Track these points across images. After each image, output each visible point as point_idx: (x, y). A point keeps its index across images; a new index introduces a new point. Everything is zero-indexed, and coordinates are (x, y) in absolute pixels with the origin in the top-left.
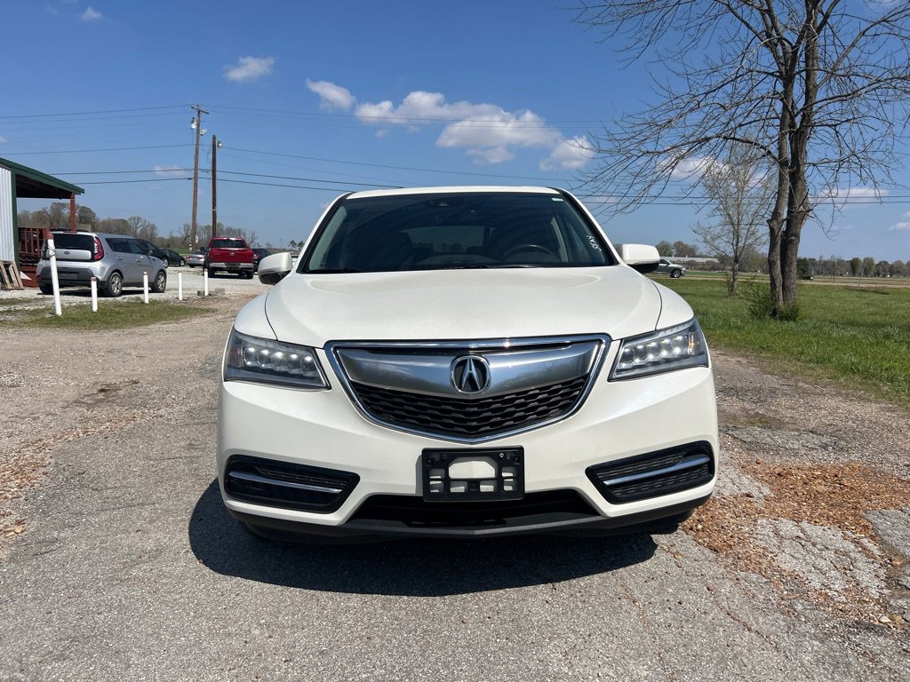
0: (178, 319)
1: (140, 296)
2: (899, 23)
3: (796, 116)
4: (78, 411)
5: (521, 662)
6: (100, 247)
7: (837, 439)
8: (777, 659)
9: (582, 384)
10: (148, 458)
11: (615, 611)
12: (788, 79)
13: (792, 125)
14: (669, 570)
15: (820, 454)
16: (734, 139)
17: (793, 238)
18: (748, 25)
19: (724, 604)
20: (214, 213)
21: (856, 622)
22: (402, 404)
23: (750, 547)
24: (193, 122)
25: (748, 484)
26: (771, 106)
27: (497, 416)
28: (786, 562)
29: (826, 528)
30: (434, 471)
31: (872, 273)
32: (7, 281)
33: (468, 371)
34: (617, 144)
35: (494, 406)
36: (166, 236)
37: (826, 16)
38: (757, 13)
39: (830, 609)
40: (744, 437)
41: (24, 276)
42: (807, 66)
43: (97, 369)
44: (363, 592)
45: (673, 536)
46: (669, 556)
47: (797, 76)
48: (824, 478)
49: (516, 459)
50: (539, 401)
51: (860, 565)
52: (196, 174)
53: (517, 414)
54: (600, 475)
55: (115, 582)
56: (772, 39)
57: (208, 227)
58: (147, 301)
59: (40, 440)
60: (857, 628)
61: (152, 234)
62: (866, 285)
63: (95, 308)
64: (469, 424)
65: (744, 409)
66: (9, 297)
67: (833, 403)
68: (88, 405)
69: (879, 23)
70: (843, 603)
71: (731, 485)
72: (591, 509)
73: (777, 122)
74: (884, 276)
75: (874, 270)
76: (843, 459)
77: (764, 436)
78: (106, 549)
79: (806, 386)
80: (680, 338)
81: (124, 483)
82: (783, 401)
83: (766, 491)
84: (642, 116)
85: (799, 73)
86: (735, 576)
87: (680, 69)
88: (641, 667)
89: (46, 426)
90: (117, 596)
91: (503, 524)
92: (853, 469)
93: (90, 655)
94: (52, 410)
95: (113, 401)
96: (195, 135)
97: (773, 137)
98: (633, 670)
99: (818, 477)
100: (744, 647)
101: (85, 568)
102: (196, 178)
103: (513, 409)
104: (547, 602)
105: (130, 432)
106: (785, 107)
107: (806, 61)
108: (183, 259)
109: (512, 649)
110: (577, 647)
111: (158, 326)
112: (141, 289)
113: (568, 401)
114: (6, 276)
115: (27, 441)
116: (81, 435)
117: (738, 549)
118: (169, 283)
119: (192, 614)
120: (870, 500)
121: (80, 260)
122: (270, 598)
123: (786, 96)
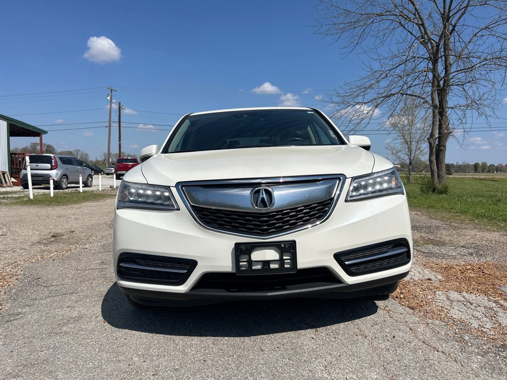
0: (98, 200)
1: (78, 189)
2: (495, 29)
3: (440, 81)
4: (39, 247)
5: (298, 372)
6: (56, 162)
7: (478, 250)
8: (456, 367)
9: (330, 203)
10: (78, 270)
11: (354, 343)
12: (435, 62)
13: (439, 86)
14: (386, 319)
15: (469, 258)
16: (407, 94)
17: (442, 148)
18: (411, 33)
19: (421, 337)
20: (120, 145)
21: (502, 345)
22: (222, 217)
23: (433, 306)
24: (108, 96)
25: (428, 274)
26: (426, 76)
27: (280, 223)
28: (456, 314)
29: (477, 295)
30: (242, 256)
31: (486, 171)
32: (4, 182)
33: (261, 196)
34: (342, 99)
35: (277, 217)
36: (94, 160)
37: (454, 26)
38: (416, 27)
39: (486, 338)
40: (424, 250)
41: (13, 180)
42: (445, 53)
43: (51, 225)
44: (201, 335)
45: (386, 301)
46: (385, 312)
47: (440, 59)
48: (473, 270)
49: (292, 248)
50: (304, 213)
51: (500, 314)
52: (110, 124)
53: (291, 222)
54: (343, 258)
55: (53, 334)
56: (425, 40)
57: (116, 154)
58: (81, 191)
59: (16, 262)
60: (503, 348)
61: (86, 159)
62: (483, 177)
63: (52, 195)
64: (262, 227)
65: (421, 237)
66: (5, 191)
67: (473, 232)
68: (44, 244)
69: (484, 29)
70: (493, 335)
71: (418, 274)
72: (338, 280)
73: (430, 85)
74: (493, 172)
75: (487, 169)
76: (483, 260)
77: (436, 249)
78: (49, 317)
79: (456, 225)
80: (386, 178)
81: (62, 282)
82: (444, 232)
83: (440, 277)
84: (355, 83)
85: (441, 57)
86: (426, 322)
87: (376, 57)
88: (373, 373)
89: (20, 255)
90: (53, 342)
91: (285, 289)
92: (489, 265)
93: (34, 374)
94: (24, 247)
95: (59, 242)
96: (109, 103)
97: (429, 92)
98: (368, 375)
99: (469, 269)
100: (435, 360)
101: (35, 328)
102: (110, 126)
103: (289, 218)
104: (313, 338)
105: (68, 257)
106: (434, 76)
107: (445, 52)
108: (103, 171)
109: (293, 365)
110: (333, 363)
111: (87, 203)
112: (78, 185)
113: (322, 214)
114: (3, 180)
115: (9, 263)
116: (40, 259)
117: (426, 307)
118: (94, 183)
119: (97, 350)
120: (502, 280)
121: (44, 169)
122: (145, 340)
123: (434, 70)
